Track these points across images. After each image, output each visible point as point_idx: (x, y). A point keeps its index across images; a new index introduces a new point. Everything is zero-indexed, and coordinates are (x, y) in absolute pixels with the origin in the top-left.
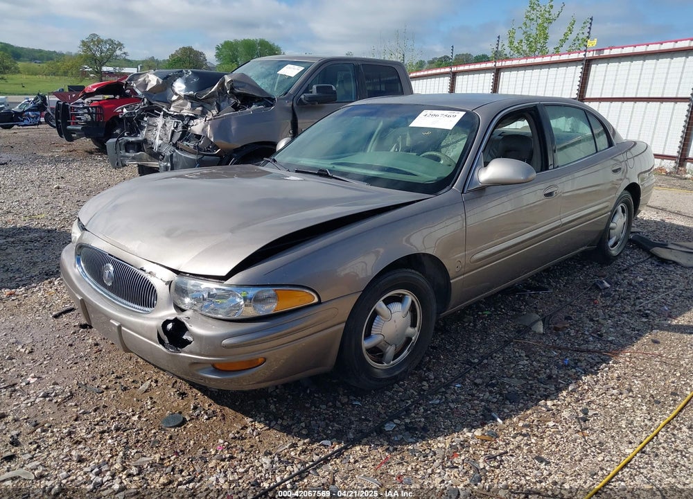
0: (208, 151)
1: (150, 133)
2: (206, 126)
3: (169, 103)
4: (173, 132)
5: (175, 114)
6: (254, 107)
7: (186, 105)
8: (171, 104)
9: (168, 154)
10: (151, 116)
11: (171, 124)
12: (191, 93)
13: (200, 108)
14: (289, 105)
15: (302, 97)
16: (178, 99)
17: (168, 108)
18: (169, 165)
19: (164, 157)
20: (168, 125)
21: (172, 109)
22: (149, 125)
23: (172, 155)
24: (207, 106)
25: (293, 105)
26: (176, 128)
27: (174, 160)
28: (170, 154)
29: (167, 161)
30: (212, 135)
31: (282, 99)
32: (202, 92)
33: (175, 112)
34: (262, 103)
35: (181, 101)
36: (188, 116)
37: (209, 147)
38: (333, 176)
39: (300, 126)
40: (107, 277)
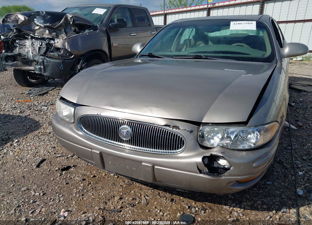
0: (66, 57)
1: (21, 50)
2: (64, 43)
3: (34, 31)
4: (40, 48)
5: (39, 37)
6: (87, 31)
7: (45, 31)
8: (35, 32)
9: (41, 60)
10: (21, 40)
11: (37, 44)
12: (48, 24)
13: (54, 33)
14: (105, 29)
15: (110, 25)
16: (39, 29)
17: (34, 34)
18: (42, 67)
19: (38, 62)
20: (36, 44)
21: (36, 34)
22: (20, 45)
23: (43, 61)
24: (58, 32)
25: (106, 29)
26: (41, 45)
27: (45, 64)
28: (42, 60)
29: (40, 65)
30: (69, 48)
31: (101, 26)
32: (54, 24)
33: (39, 36)
34: (91, 29)
35: (42, 30)
36: (48, 38)
37: (66, 55)
38: (208, 58)
39: (112, 40)
40: (125, 135)
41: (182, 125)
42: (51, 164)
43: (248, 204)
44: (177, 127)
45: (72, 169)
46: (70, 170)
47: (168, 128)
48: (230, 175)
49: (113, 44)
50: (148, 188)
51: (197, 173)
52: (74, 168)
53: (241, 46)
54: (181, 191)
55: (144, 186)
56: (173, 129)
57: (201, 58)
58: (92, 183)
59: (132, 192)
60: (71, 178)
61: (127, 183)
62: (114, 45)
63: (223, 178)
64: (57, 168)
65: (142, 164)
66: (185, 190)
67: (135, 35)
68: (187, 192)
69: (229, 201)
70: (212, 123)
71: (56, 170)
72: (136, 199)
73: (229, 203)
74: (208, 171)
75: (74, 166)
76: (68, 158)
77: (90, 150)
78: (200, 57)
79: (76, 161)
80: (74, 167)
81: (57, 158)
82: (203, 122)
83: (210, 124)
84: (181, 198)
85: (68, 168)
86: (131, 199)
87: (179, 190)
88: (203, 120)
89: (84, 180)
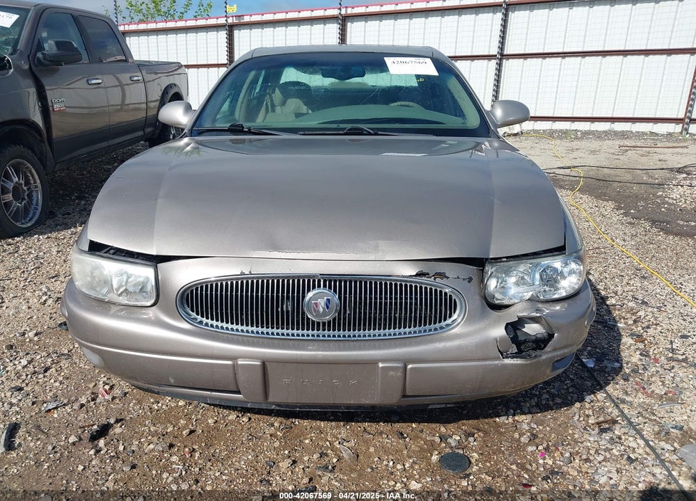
14: (26, 67)
15: (40, 55)
25: (30, 67)
38: (379, 133)
39: (49, 95)
40: (321, 310)
41: (451, 270)
42: (43, 432)
43: (532, 404)
44: (441, 275)
45: (118, 430)
46: (111, 432)
47: (424, 279)
48: (555, 350)
49: (53, 106)
50: (333, 423)
51: (498, 359)
52: (121, 427)
53: (408, 106)
54: (438, 406)
55: (322, 423)
56: (435, 279)
57: (361, 134)
58: (196, 447)
59: (307, 441)
60: (133, 452)
61: (282, 427)
62: (56, 107)
63: (544, 357)
64: (72, 439)
65: (378, 366)
66: (446, 404)
67: (99, 84)
68: (452, 405)
69: (499, 408)
70: (507, 257)
71: (74, 444)
72: (327, 455)
73: (500, 411)
74: (516, 351)
75: (117, 421)
76: (82, 406)
77: (229, 362)
78: (360, 132)
79: (112, 409)
80: (119, 424)
81: (50, 414)
82: (491, 257)
83: (503, 260)
84: (414, 425)
85: (104, 430)
86: (316, 456)
87: (434, 407)
88: (491, 253)
89: (171, 446)
